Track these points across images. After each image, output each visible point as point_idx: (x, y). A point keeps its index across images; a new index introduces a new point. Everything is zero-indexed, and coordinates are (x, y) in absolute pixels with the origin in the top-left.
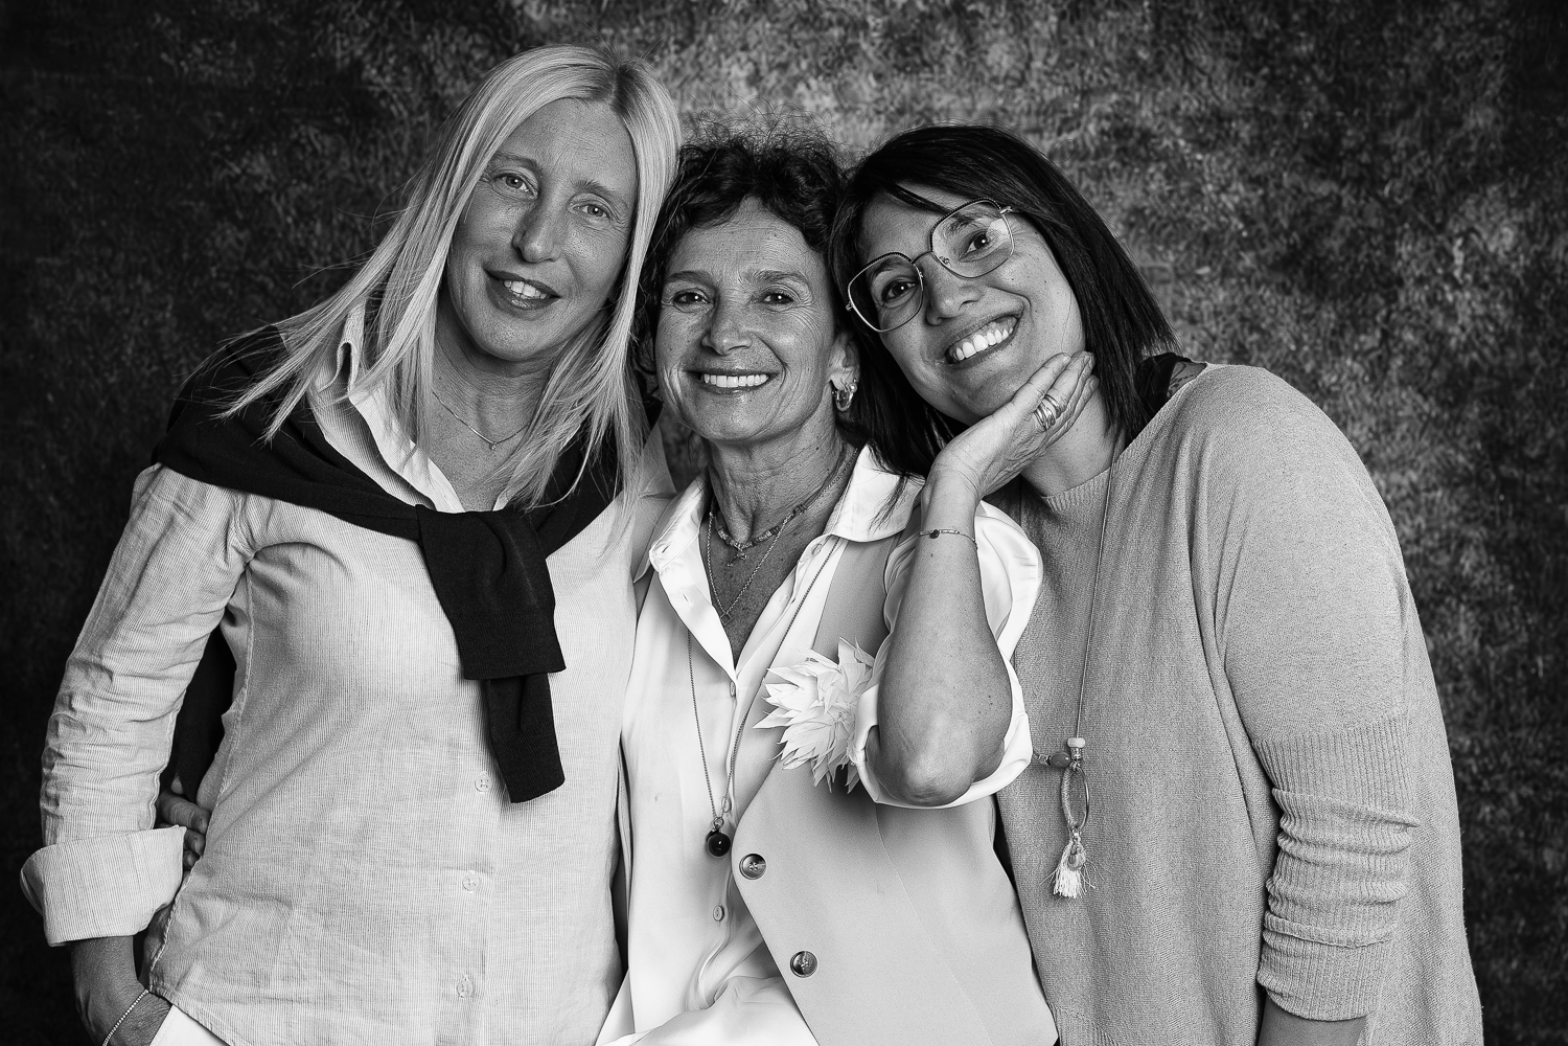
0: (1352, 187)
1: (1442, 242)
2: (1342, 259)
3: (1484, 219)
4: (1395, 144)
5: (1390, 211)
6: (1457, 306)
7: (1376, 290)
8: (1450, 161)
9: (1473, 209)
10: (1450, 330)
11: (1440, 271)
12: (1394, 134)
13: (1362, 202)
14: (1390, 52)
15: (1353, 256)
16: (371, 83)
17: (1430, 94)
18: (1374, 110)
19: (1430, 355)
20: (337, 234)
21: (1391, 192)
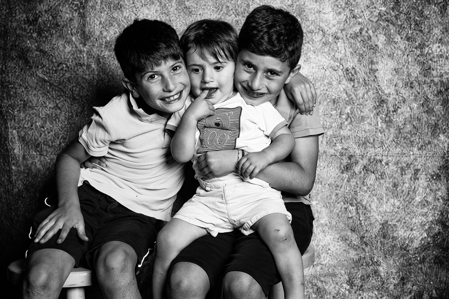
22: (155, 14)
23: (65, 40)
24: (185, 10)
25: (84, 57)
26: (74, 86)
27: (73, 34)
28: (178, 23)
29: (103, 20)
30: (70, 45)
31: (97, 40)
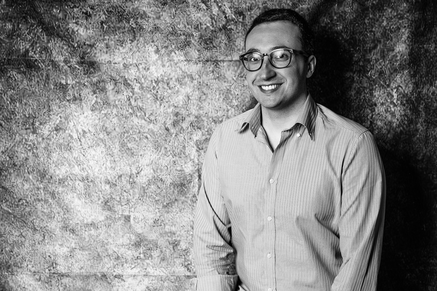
0: (357, 74)
1: (389, 91)
2: (355, 98)
3: (403, 82)
4: (371, 58)
5: (371, 81)
6: (395, 112)
7: (368, 108)
8: (391, 63)
9: (400, 79)
10: (393, 121)
11: (389, 101)
12: (371, 55)
13: (361, 78)
14: (368, 27)
15: (359, 97)
16: (32, 57)
17: (382, 40)
18: (363, 47)
19: (387, 129)
20: (24, 106)
21: (370, 74)
22: (101, 155)
23: (23, 179)
24: (127, 151)
25: (41, 193)
26: (34, 219)
27: (30, 173)
28: (122, 163)
29: (55, 160)
30: (28, 183)
31: (51, 178)
